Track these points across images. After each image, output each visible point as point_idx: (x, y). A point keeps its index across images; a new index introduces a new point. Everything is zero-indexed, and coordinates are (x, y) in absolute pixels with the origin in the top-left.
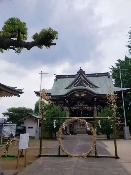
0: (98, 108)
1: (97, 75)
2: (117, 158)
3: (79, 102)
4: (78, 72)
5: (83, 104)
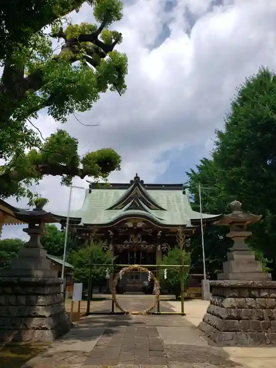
0: (163, 248)
1: (163, 186)
2: (183, 315)
3: (132, 236)
4: (132, 181)
5: (139, 240)
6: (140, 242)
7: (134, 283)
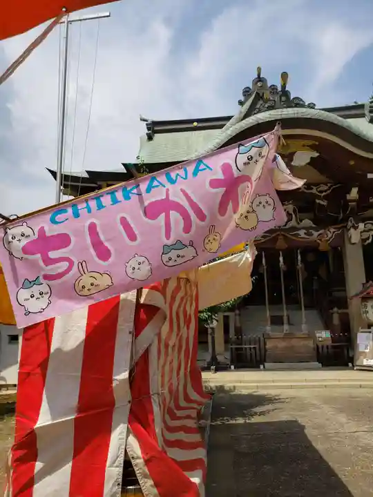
4: (246, 91)
6: (293, 223)
7: (288, 336)
